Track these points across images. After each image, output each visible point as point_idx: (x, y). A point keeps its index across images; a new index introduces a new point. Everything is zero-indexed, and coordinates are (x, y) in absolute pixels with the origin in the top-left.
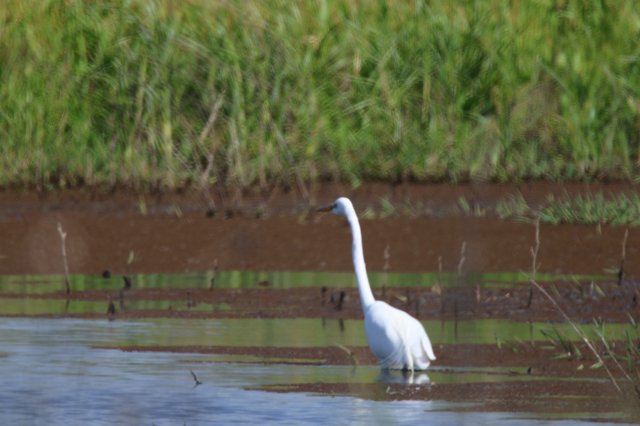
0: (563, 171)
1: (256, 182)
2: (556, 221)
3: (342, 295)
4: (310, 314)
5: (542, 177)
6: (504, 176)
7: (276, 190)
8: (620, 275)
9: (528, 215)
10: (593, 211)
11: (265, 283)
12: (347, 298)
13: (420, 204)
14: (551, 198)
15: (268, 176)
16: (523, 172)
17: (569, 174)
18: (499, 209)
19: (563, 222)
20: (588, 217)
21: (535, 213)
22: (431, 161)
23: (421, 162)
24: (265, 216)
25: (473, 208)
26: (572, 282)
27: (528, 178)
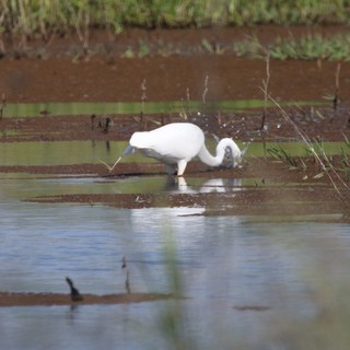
0: (289, 16)
1: (38, 30)
2: (283, 57)
3: (108, 120)
4: (82, 137)
5: (272, 21)
6: (240, 22)
7: (53, 36)
8: (335, 101)
9: (260, 52)
10: (314, 49)
11: (45, 113)
12: (112, 124)
13: (171, 46)
14: (279, 40)
15: (47, 25)
16: (255, 19)
17: (293, 19)
18: (236, 49)
19: (289, 58)
20: (310, 54)
21: (266, 51)
22: (179, 9)
23: (172, 12)
24: (45, 58)
25: (215, 48)
26: (295, 107)
27: (260, 23)
